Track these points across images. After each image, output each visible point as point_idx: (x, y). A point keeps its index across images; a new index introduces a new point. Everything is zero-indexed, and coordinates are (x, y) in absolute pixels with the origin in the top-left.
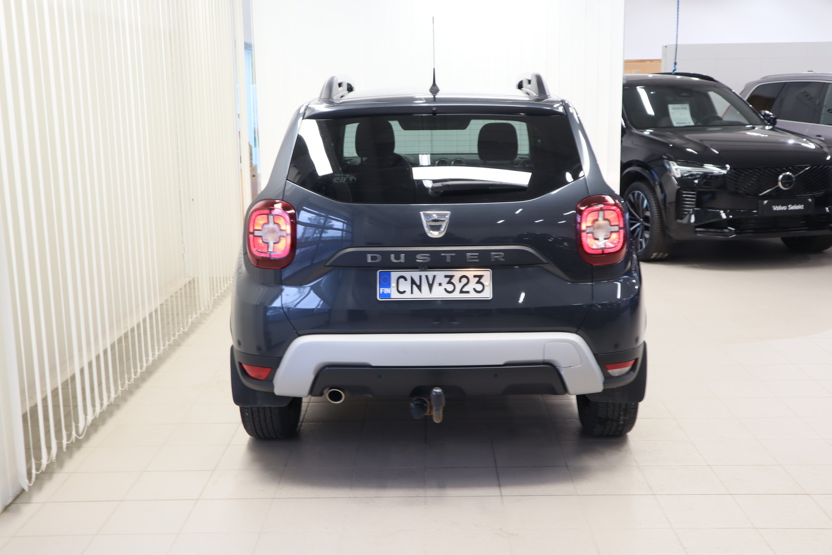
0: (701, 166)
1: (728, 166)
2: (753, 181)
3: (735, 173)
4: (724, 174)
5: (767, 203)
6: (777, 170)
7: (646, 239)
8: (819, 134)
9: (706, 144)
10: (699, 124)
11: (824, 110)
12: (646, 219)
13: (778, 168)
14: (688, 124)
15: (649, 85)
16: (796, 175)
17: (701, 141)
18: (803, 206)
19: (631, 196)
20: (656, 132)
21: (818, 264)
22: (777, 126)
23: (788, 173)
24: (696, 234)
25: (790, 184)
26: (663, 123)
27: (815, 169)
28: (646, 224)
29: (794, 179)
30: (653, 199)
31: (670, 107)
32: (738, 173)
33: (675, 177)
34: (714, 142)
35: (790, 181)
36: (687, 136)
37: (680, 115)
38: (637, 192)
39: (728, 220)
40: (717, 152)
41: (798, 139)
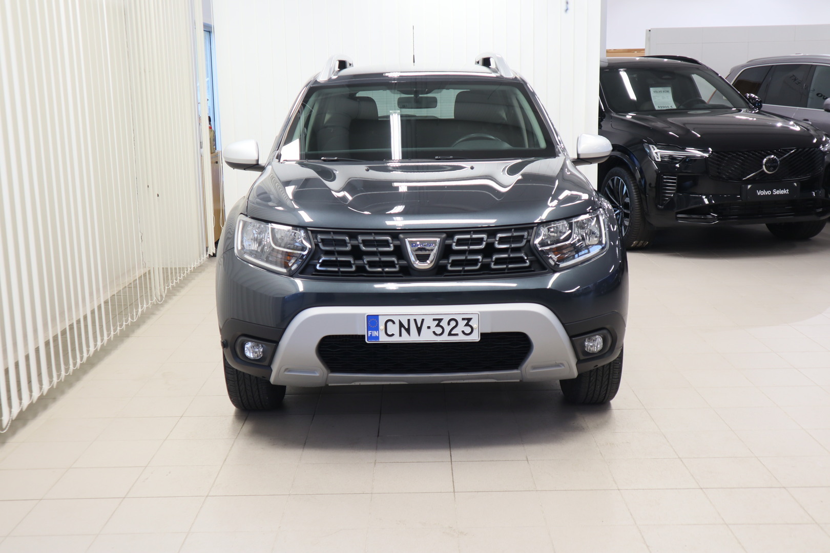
0: (683, 149)
1: (710, 149)
2: (737, 165)
3: (717, 156)
4: (706, 157)
5: (750, 188)
6: (761, 154)
7: (625, 227)
8: (806, 118)
9: (688, 127)
10: (681, 107)
11: (811, 95)
12: (626, 206)
13: (762, 151)
14: (670, 108)
15: (632, 68)
16: (780, 159)
17: (684, 124)
18: (788, 190)
19: (610, 182)
20: (638, 116)
21: (804, 251)
22: (762, 109)
23: (773, 156)
24: (678, 220)
25: (775, 168)
26: (646, 107)
27: (800, 152)
28: (626, 211)
29: (779, 163)
30: (632, 185)
31: (652, 90)
32: (722, 157)
33: (655, 161)
34: (696, 126)
35: (774, 164)
36: (670, 120)
37: (662, 98)
38: (616, 177)
39: (710, 205)
40: (699, 136)
41: (785, 122)
